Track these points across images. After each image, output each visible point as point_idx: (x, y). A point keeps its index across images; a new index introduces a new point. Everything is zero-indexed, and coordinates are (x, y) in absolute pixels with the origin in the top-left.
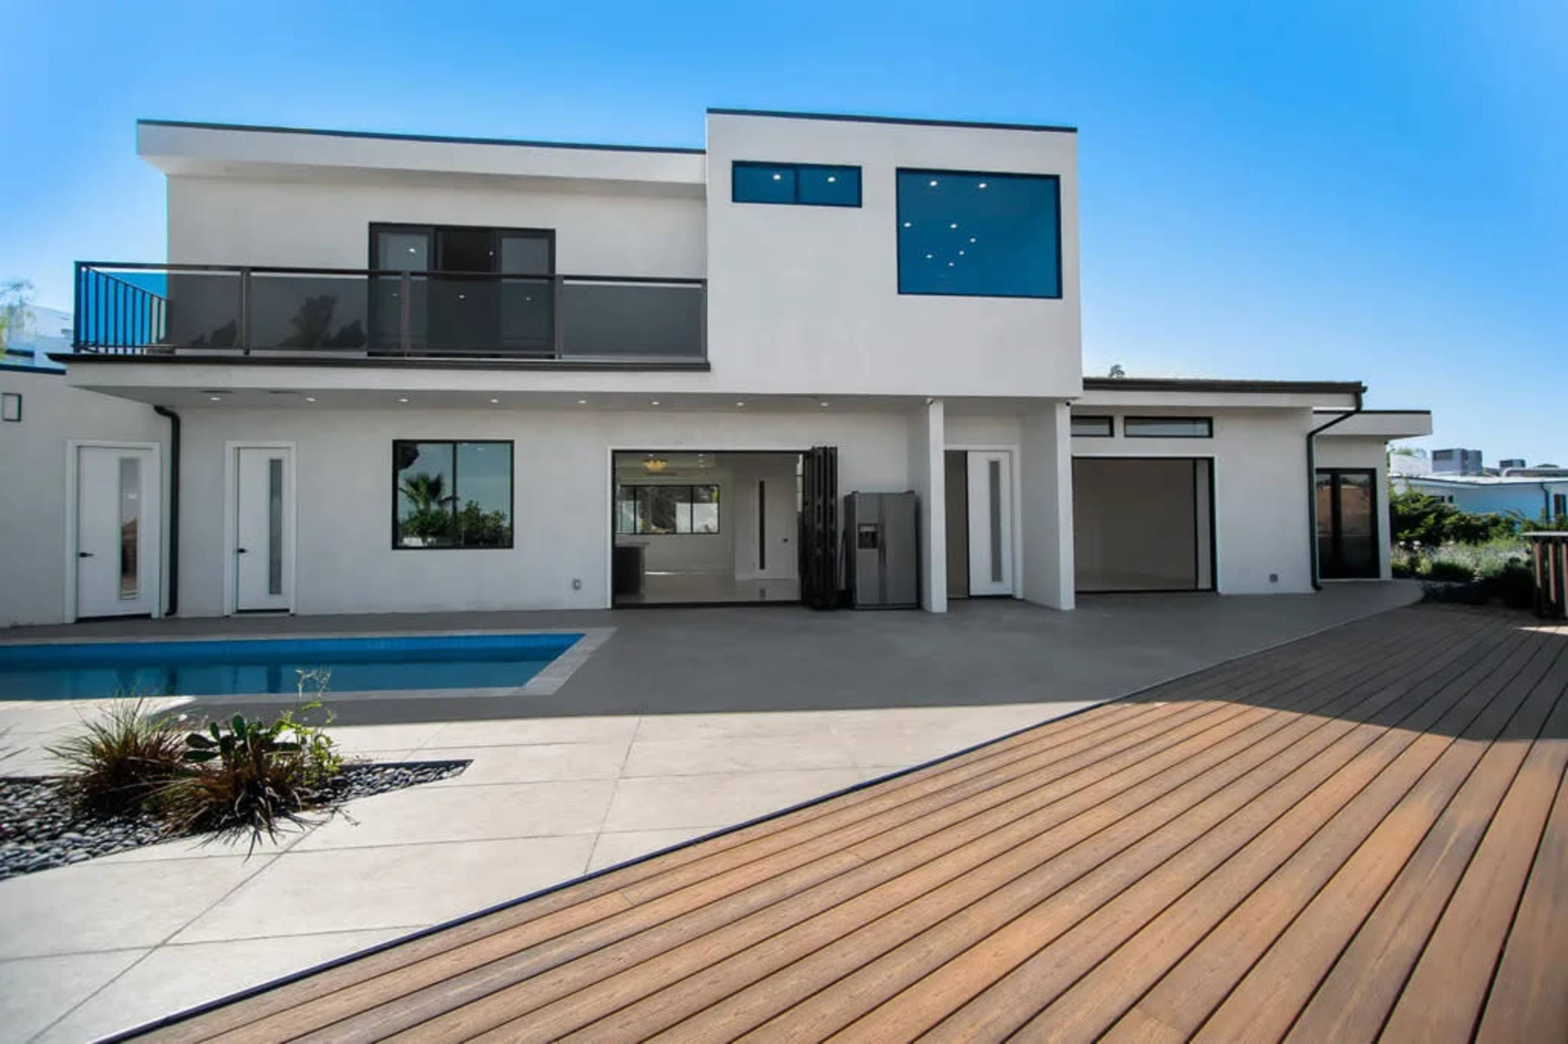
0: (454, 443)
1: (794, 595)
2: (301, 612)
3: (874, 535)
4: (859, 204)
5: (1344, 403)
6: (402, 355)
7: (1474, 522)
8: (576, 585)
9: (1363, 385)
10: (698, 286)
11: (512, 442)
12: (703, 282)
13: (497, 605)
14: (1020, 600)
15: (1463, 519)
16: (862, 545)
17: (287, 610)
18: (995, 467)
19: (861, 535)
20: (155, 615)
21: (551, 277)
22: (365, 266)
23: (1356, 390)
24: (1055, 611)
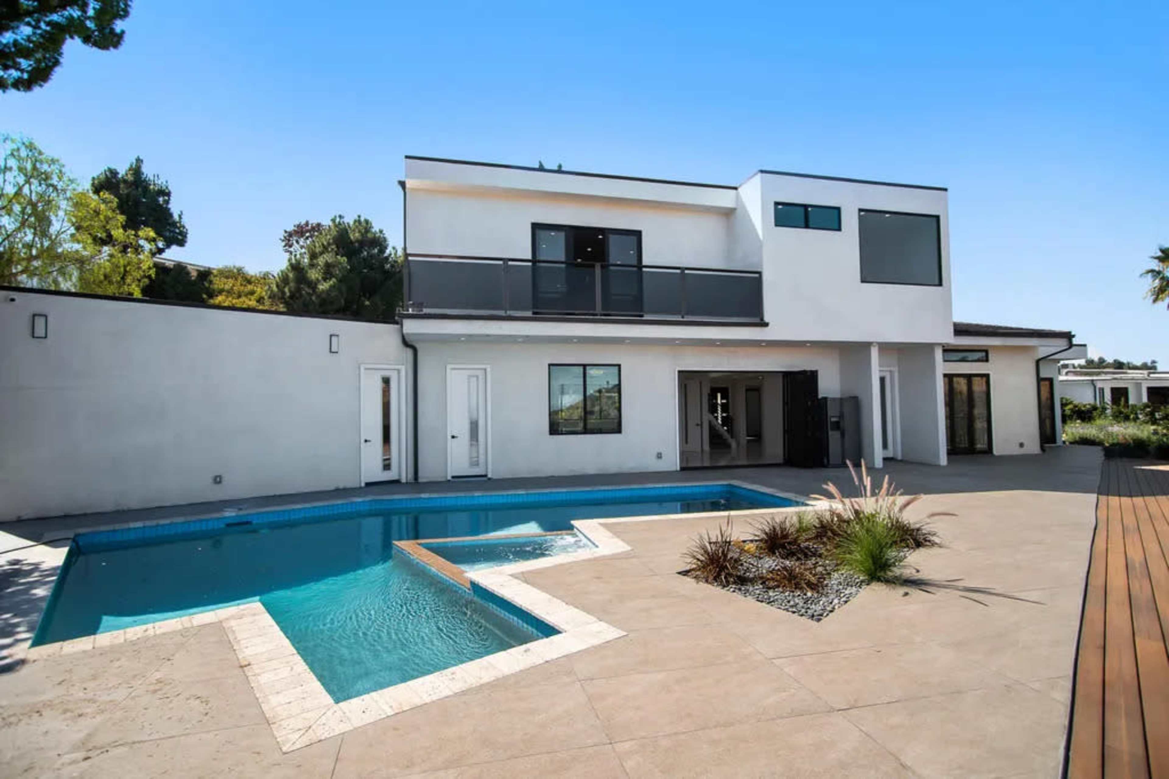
0: (585, 366)
1: (780, 460)
2: (495, 477)
3: (837, 423)
4: (839, 229)
5: (1062, 343)
6: (596, 315)
7: (1083, 409)
8: (659, 456)
9: (1073, 333)
10: (757, 275)
11: (619, 366)
12: (760, 273)
13: (613, 470)
14: (901, 461)
15: (1076, 406)
16: (832, 429)
17: (486, 476)
18: (882, 380)
19: (831, 422)
20: (404, 480)
21: (640, 266)
22: (529, 256)
23: (1068, 336)
24: (939, 466)
